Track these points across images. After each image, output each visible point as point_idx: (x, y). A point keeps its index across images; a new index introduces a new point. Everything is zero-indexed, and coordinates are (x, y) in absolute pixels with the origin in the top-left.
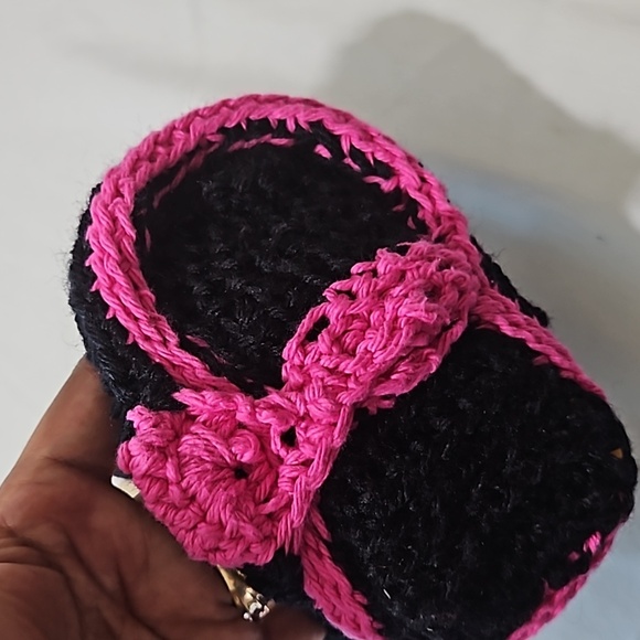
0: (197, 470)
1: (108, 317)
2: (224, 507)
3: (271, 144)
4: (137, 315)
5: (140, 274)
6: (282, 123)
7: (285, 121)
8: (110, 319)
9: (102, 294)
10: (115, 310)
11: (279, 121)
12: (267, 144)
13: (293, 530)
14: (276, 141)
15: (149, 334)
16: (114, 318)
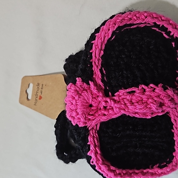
0: (82, 100)
1: (90, 52)
2: (81, 111)
3: (163, 35)
4: (97, 56)
5: (104, 46)
6: (170, 32)
7: (171, 32)
8: (91, 52)
9: (93, 45)
10: (93, 51)
11: (170, 31)
12: (162, 34)
13: (91, 125)
14: (164, 35)
15: (96, 62)
16: (92, 53)
